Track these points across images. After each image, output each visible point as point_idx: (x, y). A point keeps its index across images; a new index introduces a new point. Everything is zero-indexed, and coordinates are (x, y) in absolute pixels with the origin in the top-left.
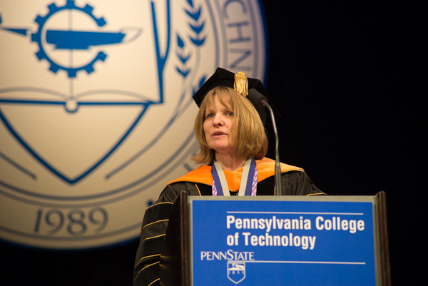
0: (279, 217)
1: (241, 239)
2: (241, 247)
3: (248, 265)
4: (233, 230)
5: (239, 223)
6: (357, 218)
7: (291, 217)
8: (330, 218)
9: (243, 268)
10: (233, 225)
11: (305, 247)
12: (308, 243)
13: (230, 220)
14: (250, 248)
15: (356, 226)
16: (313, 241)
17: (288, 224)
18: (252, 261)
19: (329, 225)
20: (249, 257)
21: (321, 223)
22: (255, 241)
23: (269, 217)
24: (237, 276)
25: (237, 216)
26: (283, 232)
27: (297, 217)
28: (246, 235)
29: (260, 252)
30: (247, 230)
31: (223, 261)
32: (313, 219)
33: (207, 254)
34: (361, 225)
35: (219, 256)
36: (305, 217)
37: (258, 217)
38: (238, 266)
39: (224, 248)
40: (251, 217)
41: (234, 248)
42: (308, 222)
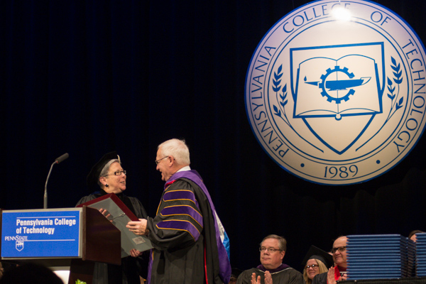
0: (39, 219)
1: (23, 230)
2: (22, 234)
3: (25, 243)
4: (19, 226)
5: (22, 223)
6: (72, 219)
7: (44, 219)
8: (61, 219)
9: (23, 244)
10: (19, 224)
11: (49, 233)
12: (51, 231)
13: (18, 221)
14: (26, 234)
15: (72, 222)
16: (53, 230)
17: (43, 223)
18: (27, 240)
19: (61, 222)
20: (25, 239)
21: (57, 222)
22: (28, 231)
23: (35, 219)
24: (20, 247)
25: (21, 220)
26: (40, 227)
27: (47, 219)
28: (25, 228)
29: (30, 236)
30: (25, 226)
31: (15, 241)
32: (53, 219)
33: (8, 238)
34: (74, 222)
35: (13, 238)
36: (50, 219)
37: (30, 220)
38: (20, 243)
39: (15, 234)
40: (27, 220)
41: (19, 235)
42: (52, 221)
